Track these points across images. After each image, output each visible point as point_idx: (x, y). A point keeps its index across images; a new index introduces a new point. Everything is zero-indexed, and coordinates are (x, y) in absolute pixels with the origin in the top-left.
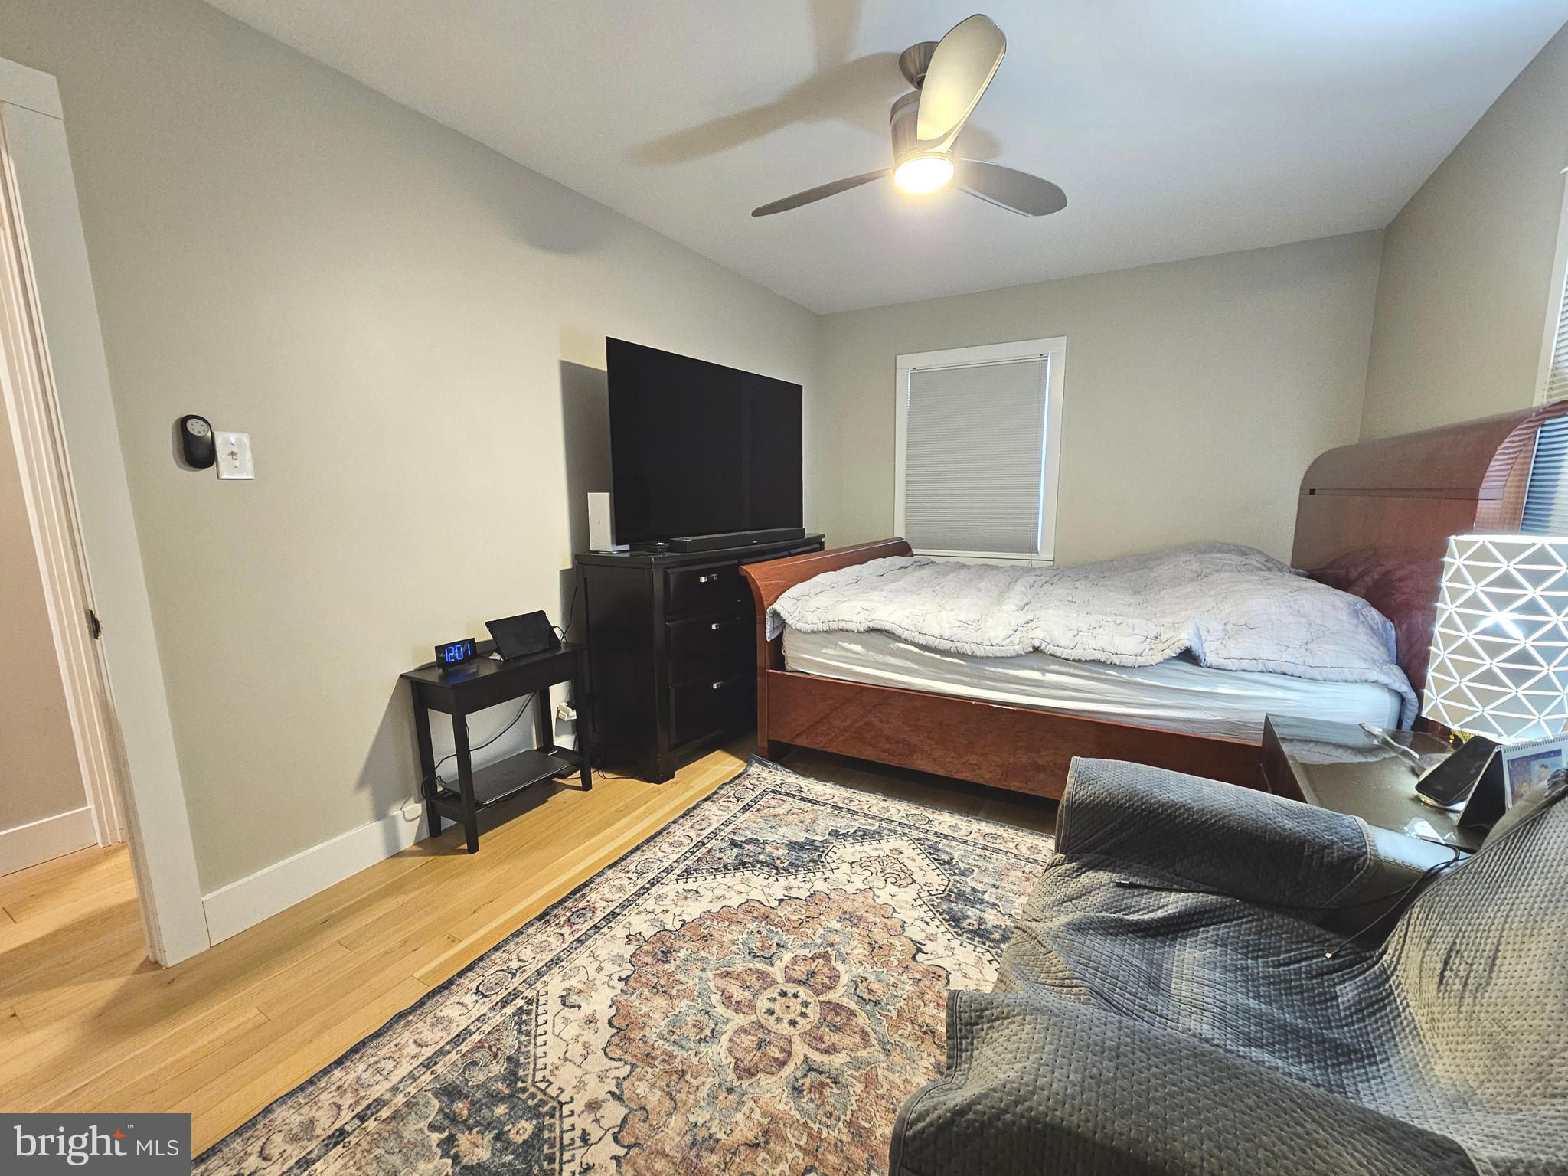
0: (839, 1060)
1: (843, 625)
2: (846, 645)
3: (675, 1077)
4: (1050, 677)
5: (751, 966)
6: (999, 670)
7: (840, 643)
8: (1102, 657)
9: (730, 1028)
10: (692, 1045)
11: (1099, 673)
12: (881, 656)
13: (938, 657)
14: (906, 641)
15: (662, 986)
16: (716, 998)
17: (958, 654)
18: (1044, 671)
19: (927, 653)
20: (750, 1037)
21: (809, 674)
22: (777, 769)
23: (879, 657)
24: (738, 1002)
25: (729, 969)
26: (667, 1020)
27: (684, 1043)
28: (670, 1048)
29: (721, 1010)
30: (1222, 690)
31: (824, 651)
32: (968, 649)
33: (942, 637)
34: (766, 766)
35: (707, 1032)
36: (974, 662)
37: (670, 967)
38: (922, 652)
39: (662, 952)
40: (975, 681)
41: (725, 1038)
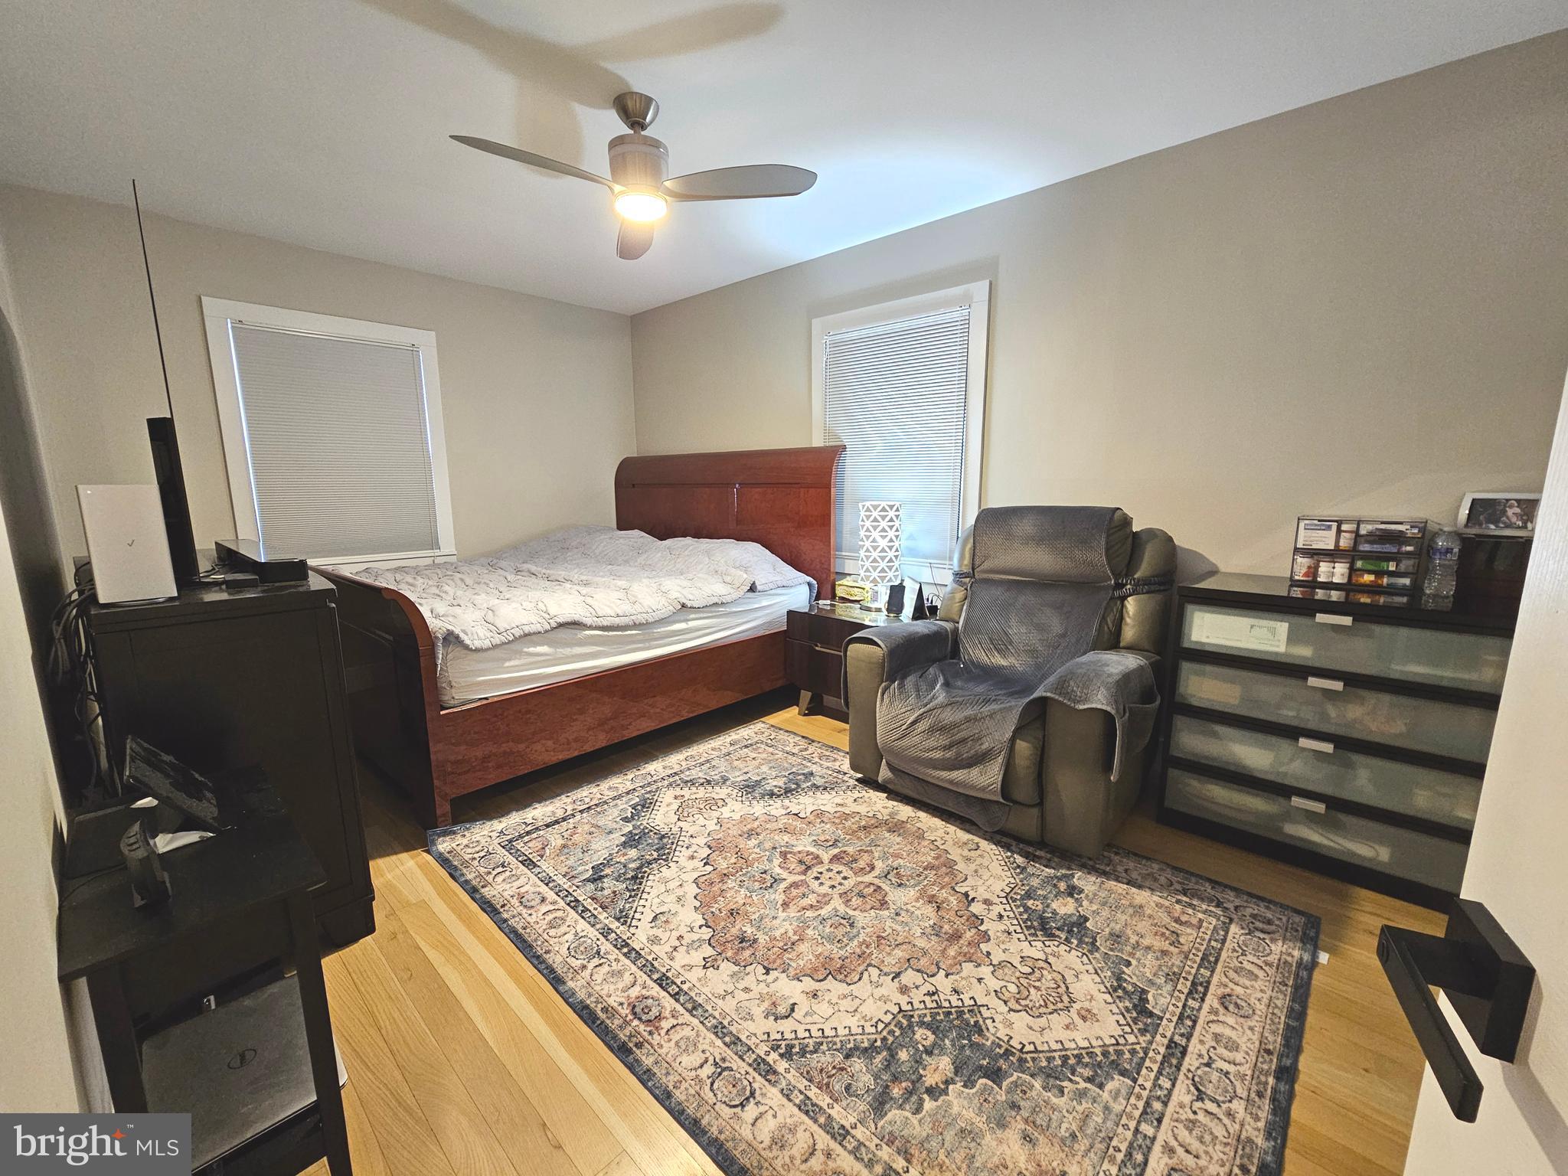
0: (880, 865)
1: (527, 629)
2: (532, 650)
3: (883, 941)
4: (692, 624)
5: (781, 890)
6: (663, 629)
7: (526, 650)
8: (715, 600)
9: (842, 909)
10: (855, 931)
11: (715, 612)
12: (569, 650)
13: (620, 633)
14: (591, 628)
15: (786, 945)
16: (809, 914)
17: (635, 626)
18: (686, 621)
19: (611, 633)
20: (853, 900)
21: (486, 699)
22: (468, 829)
23: (568, 651)
24: (818, 902)
25: (780, 902)
26: (825, 943)
27: (851, 935)
28: (855, 942)
29: (823, 912)
30: (764, 603)
31: (507, 664)
32: (641, 619)
33: (618, 616)
34: (454, 833)
35: (843, 921)
36: (644, 627)
37: (762, 939)
38: (606, 633)
39: (740, 943)
40: (647, 645)
41: (851, 913)
